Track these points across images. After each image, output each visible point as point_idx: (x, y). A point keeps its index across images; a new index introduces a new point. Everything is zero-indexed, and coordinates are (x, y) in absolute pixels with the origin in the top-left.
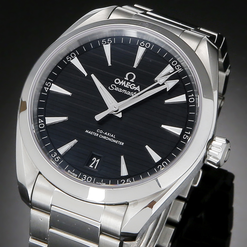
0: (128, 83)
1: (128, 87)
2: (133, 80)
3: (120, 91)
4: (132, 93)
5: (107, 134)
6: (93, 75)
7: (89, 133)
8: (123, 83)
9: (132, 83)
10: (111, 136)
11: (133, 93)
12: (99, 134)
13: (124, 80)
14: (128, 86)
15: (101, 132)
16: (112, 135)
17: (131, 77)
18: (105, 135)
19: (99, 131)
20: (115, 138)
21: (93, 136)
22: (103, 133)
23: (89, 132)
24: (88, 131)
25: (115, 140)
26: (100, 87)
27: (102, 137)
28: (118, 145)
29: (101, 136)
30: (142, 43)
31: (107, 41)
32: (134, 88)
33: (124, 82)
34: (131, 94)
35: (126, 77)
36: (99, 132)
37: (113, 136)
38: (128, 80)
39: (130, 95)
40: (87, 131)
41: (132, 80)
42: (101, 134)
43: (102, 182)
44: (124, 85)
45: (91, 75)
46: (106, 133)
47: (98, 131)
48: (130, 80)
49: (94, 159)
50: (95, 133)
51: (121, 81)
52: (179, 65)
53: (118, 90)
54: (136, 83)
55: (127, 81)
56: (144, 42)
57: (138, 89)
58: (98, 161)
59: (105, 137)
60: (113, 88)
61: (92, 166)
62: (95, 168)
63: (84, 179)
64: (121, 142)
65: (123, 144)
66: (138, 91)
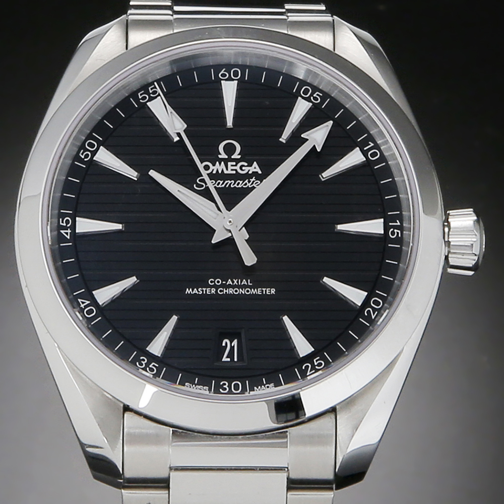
0: (230, 164)
1: (234, 172)
2: (239, 154)
3: (220, 186)
4: (246, 181)
5: (233, 282)
6: (152, 172)
7: (196, 294)
8: (219, 167)
10: (243, 283)
11: (249, 182)
12: (216, 287)
14: (232, 170)
15: (218, 282)
16: (244, 280)
17: (230, 149)
18: (230, 286)
19: (214, 282)
20: (251, 284)
21: (204, 296)
22: (224, 282)
23: (193, 291)
24: (191, 290)
25: (254, 290)
26: (179, 191)
27: (225, 291)
28: (264, 297)
29: (223, 291)
30: (222, 72)
31: (149, 94)
33: (220, 164)
34: (246, 184)
35: (220, 154)
36: (213, 284)
37: (247, 282)
38: (227, 157)
39: (244, 187)
40: (188, 291)
41: (236, 156)
42: (220, 286)
43: (265, 383)
45: (149, 173)
46: (230, 280)
47: (211, 282)
48: (233, 157)
49: (226, 343)
50: (207, 288)
51: (214, 165)
52: (317, 93)
53: (216, 185)
54: (247, 157)
55: (226, 161)
56: (224, 70)
57: (255, 170)
58: (235, 343)
59: (231, 291)
60: (203, 186)
61: (227, 357)
62: (236, 360)
63: (225, 389)
64: (267, 288)
65: (273, 291)
66: (257, 172)
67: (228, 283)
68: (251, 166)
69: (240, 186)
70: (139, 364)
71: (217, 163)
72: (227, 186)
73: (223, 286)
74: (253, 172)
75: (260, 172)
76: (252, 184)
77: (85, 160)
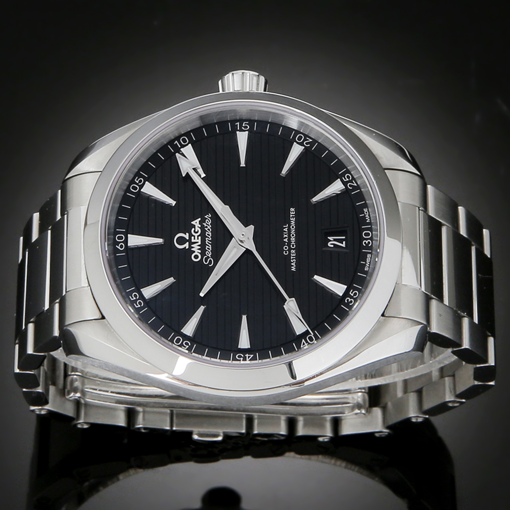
0: (193, 241)
1: (200, 237)
2: (186, 234)
3: (210, 248)
4: (206, 229)
5: (286, 238)
7: (295, 264)
8: (196, 248)
9: (191, 235)
10: (287, 231)
11: (207, 227)
12: (290, 249)
13: (190, 247)
14: (198, 239)
15: (286, 248)
16: (284, 230)
17: (182, 241)
19: (286, 251)
20: (287, 225)
21: (297, 258)
22: (286, 244)
23: (293, 266)
24: (292, 267)
25: (292, 223)
26: (216, 275)
27: (293, 243)
28: (297, 216)
29: (293, 245)
30: (119, 248)
31: (137, 300)
32: (197, 229)
33: (193, 247)
34: (209, 230)
35: (185, 247)
37: (286, 228)
38: (188, 243)
39: (211, 230)
40: (293, 269)
41: (187, 236)
42: (289, 247)
43: (363, 215)
44: (199, 246)
45: (202, 296)
46: (284, 240)
47: (286, 253)
48: (188, 238)
49: (331, 244)
50: (291, 256)
51: (194, 252)
52: (135, 180)
53: (209, 251)
54: (188, 228)
55: (191, 243)
56: (117, 246)
57: (198, 223)
58: (331, 238)
59: (293, 239)
60: (210, 260)
61: (342, 243)
62: (344, 237)
63: (369, 242)
64: (290, 214)
65: (292, 209)
66: (200, 221)
67: (287, 241)
68: (195, 226)
69: (210, 234)
70: (351, 303)
71: (192, 249)
72: (210, 243)
73: (289, 244)
74: (200, 224)
75: (200, 219)
76: (208, 225)
77: (190, 344)
